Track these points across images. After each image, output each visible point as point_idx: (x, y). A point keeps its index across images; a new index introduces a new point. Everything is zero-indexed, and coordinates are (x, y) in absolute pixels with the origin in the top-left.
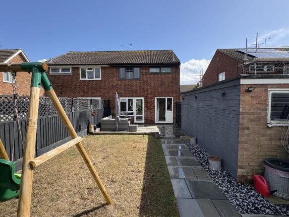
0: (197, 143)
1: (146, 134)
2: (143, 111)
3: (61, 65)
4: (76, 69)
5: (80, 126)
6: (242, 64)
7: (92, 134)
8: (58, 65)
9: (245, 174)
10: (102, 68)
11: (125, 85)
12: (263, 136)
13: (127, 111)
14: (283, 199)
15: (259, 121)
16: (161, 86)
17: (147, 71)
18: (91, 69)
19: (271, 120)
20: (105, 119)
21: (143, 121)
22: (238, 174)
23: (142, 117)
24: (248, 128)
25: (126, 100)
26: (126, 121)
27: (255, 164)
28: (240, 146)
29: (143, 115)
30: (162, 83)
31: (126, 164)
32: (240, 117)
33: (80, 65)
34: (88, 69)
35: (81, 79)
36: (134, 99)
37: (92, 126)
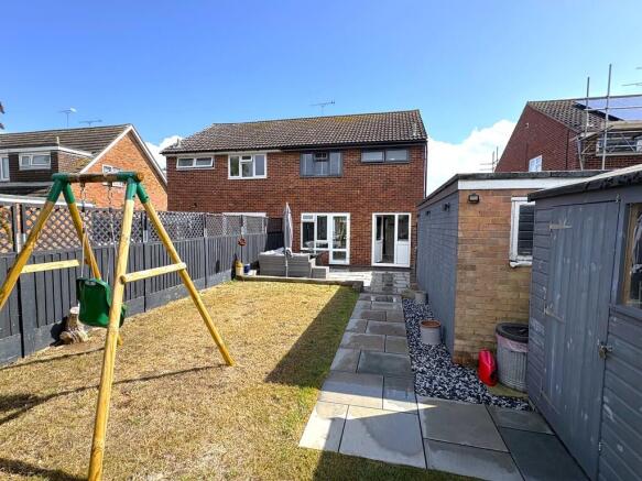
0: (427, 303)
1: (337, 283)
2: (348, 242)
3: (196, 152)
4: (221, 159)
5: (218, 262)
6: (577, 137)
7: (240, 279)
8: (191, 152)
9: (468, 350)
10: (268, 154)
11: (312, 189)
12: (501, 283)
13: (316, 241)
14: (515, 389)
15: (495, 255)
16: (384, 189)
17: (356, 159)
18: (249, 158)
19: (520, 253)
20: (268, 253)
21: (347, 262)
22: (456, 348)
23: (345, 253)
24: (473, 268)
25: (313, 217)
26: (306, 258)
27: (486, 332)
28: (458, 300)
29: (347, 250)
30: (389, 183)
31: (276, 324)
32: (460, 247)
33: (229, 150)
34: (244, 158)
35: (230, 177)
36: (330, 217)
37: (241, 264)
